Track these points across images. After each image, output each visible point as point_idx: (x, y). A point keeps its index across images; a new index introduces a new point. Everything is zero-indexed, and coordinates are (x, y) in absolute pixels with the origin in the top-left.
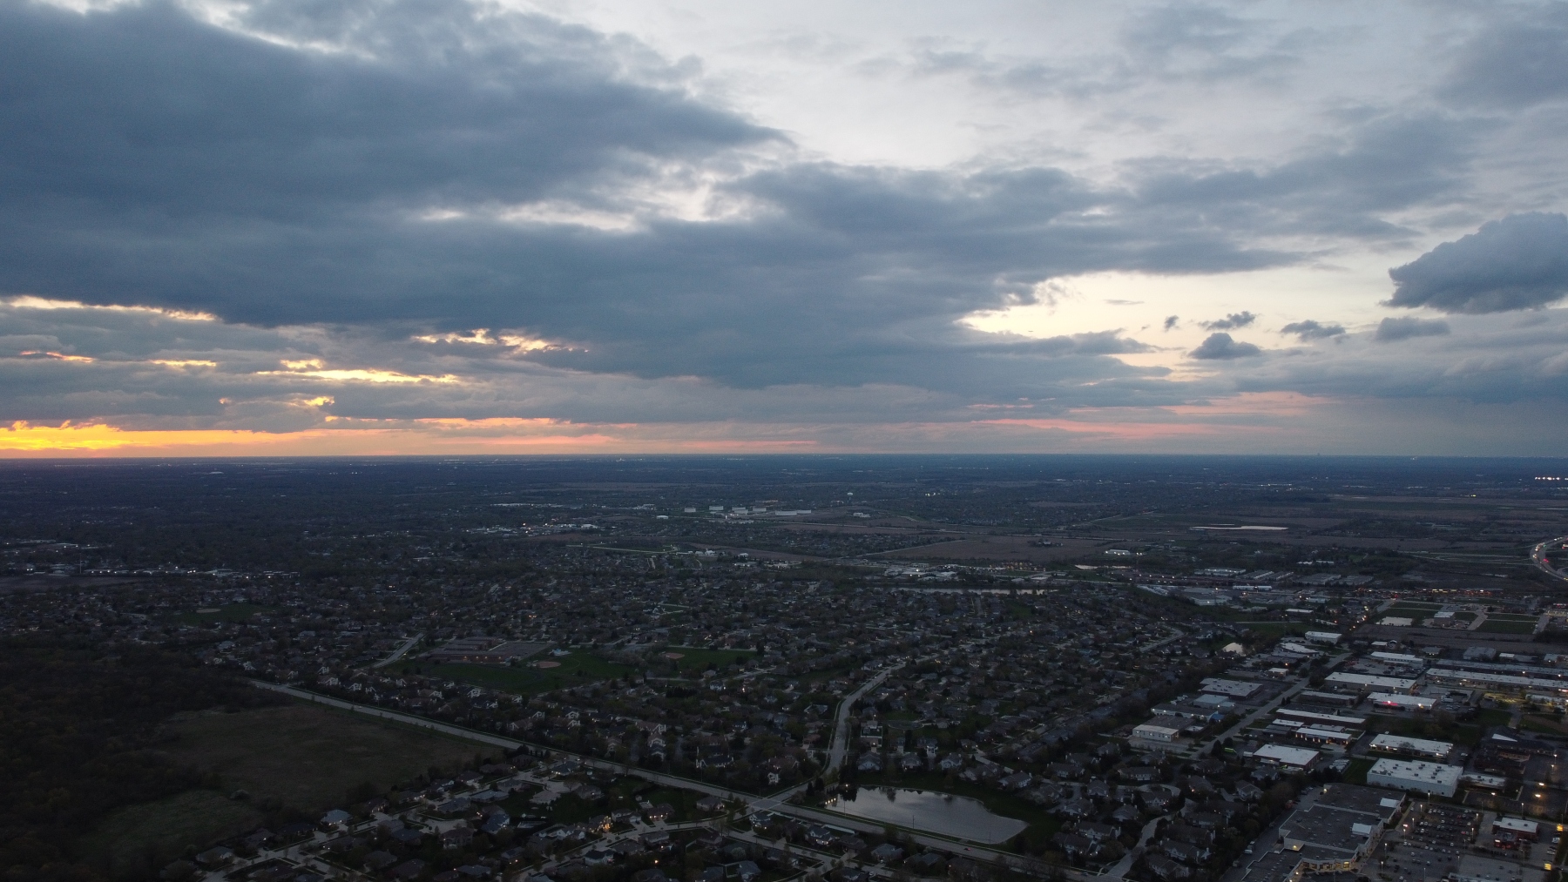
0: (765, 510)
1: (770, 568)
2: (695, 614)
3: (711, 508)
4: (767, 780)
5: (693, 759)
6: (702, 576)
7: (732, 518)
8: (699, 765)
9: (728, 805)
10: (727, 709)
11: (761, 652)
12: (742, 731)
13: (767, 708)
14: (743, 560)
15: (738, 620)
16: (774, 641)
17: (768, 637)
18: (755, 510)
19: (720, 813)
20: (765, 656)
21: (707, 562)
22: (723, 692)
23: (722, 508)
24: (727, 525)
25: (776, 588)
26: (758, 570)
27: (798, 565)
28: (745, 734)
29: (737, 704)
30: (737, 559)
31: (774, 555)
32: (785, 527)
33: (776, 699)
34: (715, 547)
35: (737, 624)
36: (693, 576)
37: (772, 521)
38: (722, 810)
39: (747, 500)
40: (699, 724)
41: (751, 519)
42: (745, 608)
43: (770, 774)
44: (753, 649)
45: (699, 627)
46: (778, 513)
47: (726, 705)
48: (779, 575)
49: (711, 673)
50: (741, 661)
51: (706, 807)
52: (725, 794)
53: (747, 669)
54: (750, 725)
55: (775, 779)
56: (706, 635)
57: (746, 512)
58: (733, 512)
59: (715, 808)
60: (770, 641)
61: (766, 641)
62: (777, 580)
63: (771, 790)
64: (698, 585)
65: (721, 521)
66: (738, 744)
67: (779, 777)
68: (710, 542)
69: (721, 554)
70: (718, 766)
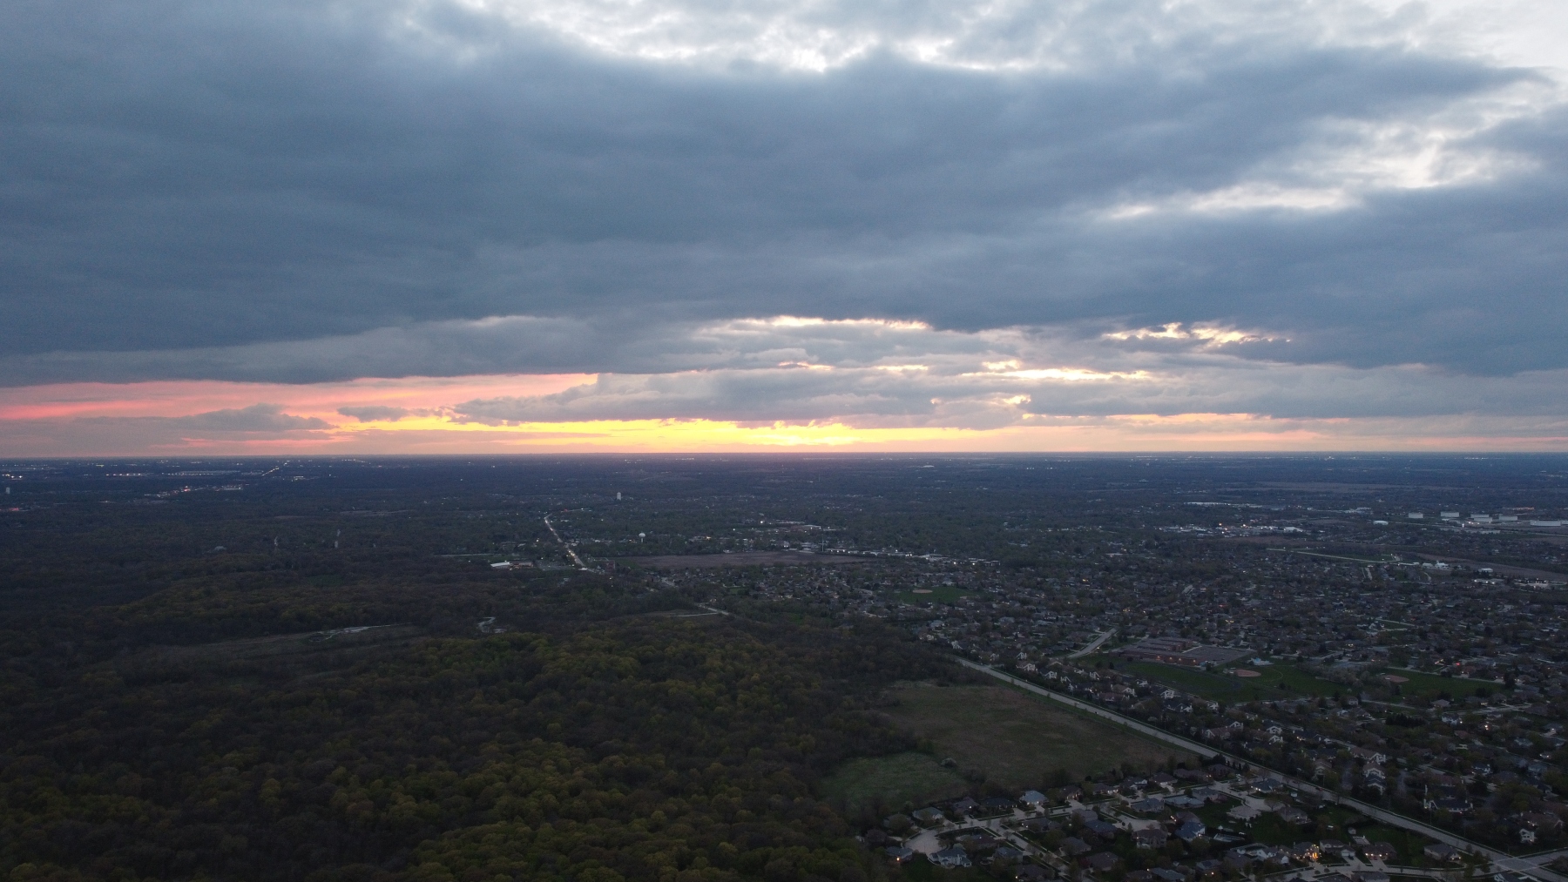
0: (1515, 518)
1: (1522, 588)
2: (1423, 635)
3: (1442, 514)
4: (1519, 837)
5: (1421, 797)
6: (1432, 592)
7: (1471, 527)
8: (1427, 806)
9: (1465, 858)
10: (1464, 747)
11: (1510, 685)
12: (1484, 774)
13: (1521, 752)
14: (1485, 575)
15: (1477, 645)
16: (1529, 674)
17: (1520, 668)
18: (1502, 518)
19: (1454, 865)
20: (1516, 691)
21: (1438, 575)
22: (1458, 727)
23: (1457, 515)
24: (1464, 535)
25: (1531, 611)
26: (1506, 588)
27: (1563, 586)
28: (1488, 779)
29: (1478, 743)
30: (1477, 575)
31: (1528, 573)
32: (1544, 539)
33: (1531, 744)
34: (1448, 559)
35: (1479, 651)
36: (1420, 591)
37: (1526, 532)
38: (1458, 862)
39: (1491, 505)
40: (1428, 759)
41: (1496, 529)
42: (1488, 632)
43: (1523, 830)
44: (1500, 681)
45: (1428, 649)
46: (1534, 523)
47: (1463, 742)
48: (1535, 596)
49: (1444, 703)
50: (1482, 693)
51: (1436, 855)
52: (1462, 845)
53: (1491, 704)
54: (1495, 770)
55: (1530, 837)
56: (1437, 659)
57: (1490, 520)
58: (1472, 520)
59: (1448, 858)
60: (1522, 673)
61: (1517, 674)
62: (1532, 603)
63: (1524, 850)
64: (1426, 601)
65: (1456, 530)
66: (1479, 788)
67: (1535, 835)
68: (1442, 553)
69: (1456, 567)
70: (1452, 810)
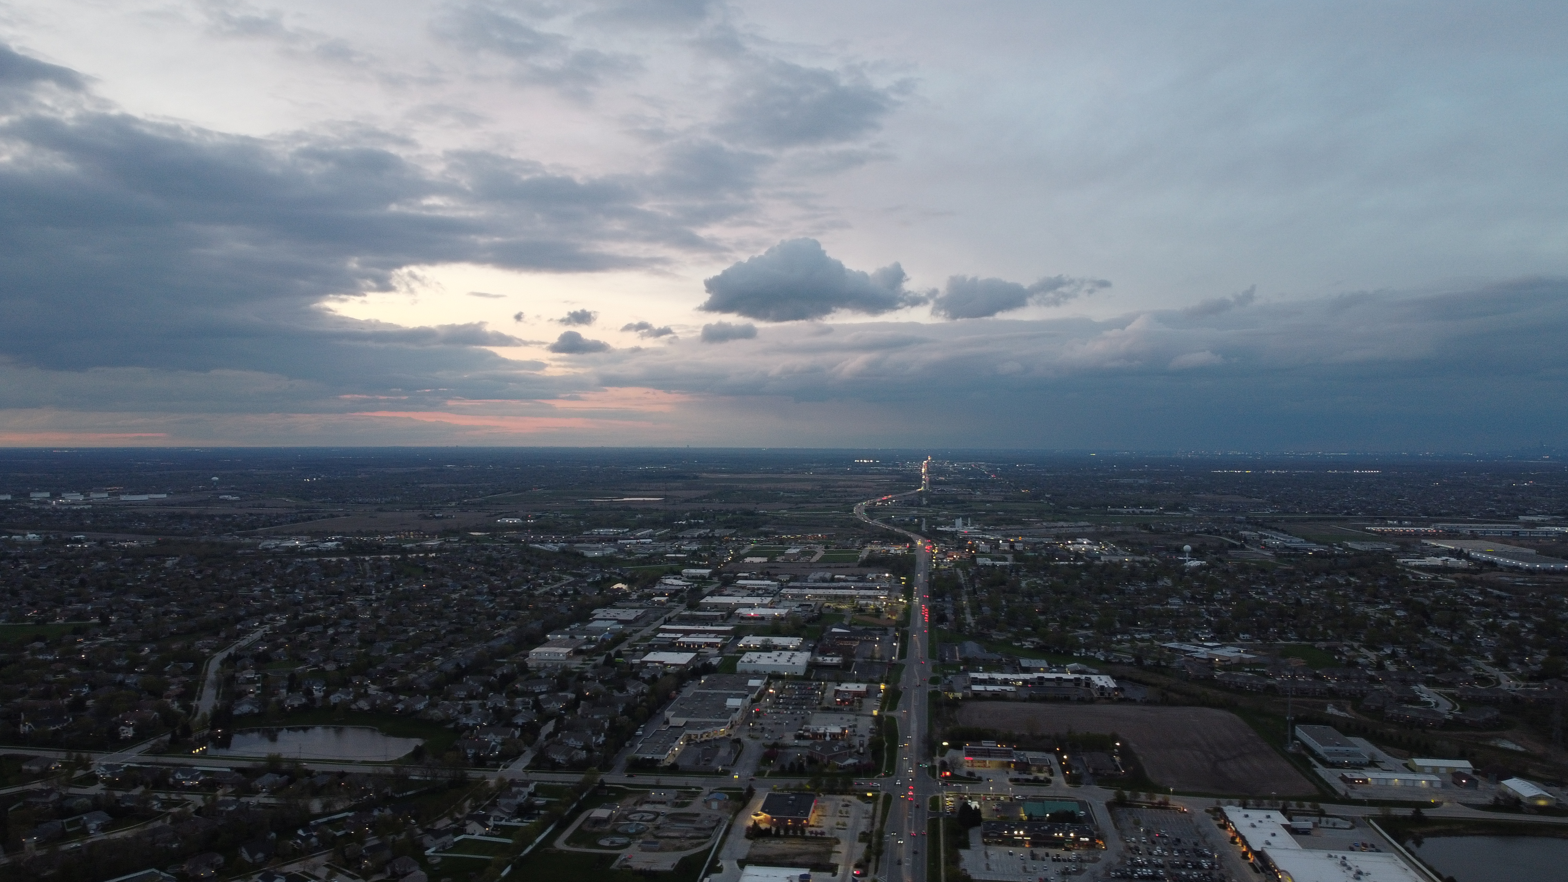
0: (106, 495)
1: (114, 548)
2: (14, 593)
3: (32, 495)
4: (118, 734)
5: (17, 725)
6: (23, 557)
7: (62, 504)
8: (24, 729)
9: (65, 765)
10: (61, 676)
11: (105, 621)
12: (82, 694)
13: (118, 670)
14: (78, 541)
15: (72, 595)
16: (123, 611)
17: (114, 608)
18: (93, 495)
19: (53, 773)
20: (111, 625)
21: (30, 544)
22: (55, 661)
23: (47, 495)
24: (55, 510)
25: (123, 564)
26: (100, 549)
27: (153, 544)
28: (87, 697)
29: (75, 671)
30: (69, 541)
31: (119, 537)
32: (134, 510)
33: (127, 661)
34: (39, 532)
35: (73, 599)
36: (10, 558)
37: (116, 506)
38: (58, 770)
39: (82, 487)
40: (23, 693)
41: (87, 504)
42: (83, 583)
43: (122, 727)
44: (96, 620)
45: (19, 604)
46: (123, 498)
47: (60, 672)
48: (126, 553)
49: (38, 645)
50: (78, 631)
51: (35, 768)
52: (62, 755)
53: (86, 639)
54: (93, 687)
55: (128, 732)
56: (29, 611)
57: (81, 498)
58: (63, 498)
59: (48, 768)
60: (117, 611)
61: (112, 612)
62: (123, 558)
63: (128, 744)
64: (17, 566)
65: (47, 507)
66: (78, 705)
67: (134, 730)
68: (33, 528)
69: (48, 537)
70: (52, 728)
